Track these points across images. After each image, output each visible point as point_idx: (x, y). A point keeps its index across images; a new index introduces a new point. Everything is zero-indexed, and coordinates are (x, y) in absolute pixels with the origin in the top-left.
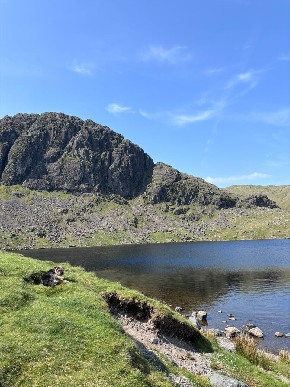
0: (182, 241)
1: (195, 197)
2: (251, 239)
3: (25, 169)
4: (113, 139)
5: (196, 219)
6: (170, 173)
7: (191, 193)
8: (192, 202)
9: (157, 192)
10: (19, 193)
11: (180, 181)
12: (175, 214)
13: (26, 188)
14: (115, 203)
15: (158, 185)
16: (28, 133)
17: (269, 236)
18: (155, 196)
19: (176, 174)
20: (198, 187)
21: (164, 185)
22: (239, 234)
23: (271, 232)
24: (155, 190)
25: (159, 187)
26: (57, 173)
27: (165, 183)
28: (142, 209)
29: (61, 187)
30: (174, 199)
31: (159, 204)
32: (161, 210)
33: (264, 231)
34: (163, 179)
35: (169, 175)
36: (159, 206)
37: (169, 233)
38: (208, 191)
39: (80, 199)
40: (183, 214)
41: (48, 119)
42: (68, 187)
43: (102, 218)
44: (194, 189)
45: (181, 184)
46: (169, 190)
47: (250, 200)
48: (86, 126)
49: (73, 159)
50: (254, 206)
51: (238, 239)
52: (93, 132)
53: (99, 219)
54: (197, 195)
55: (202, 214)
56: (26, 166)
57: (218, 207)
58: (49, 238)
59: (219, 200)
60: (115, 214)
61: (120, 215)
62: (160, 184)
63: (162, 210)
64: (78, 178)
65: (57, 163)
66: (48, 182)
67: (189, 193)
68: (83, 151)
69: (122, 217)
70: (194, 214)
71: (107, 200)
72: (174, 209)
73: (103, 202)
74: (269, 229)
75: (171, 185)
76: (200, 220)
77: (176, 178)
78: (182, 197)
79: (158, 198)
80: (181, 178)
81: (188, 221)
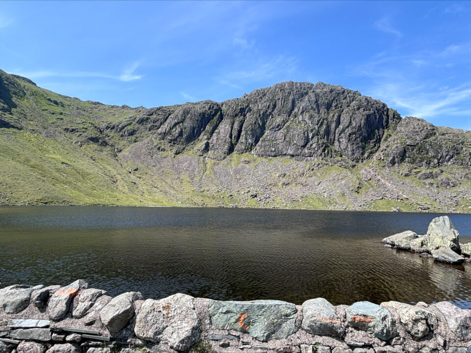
0: (414, 211)
1: (456, 156)
3: (254, 139)
4: (345, 98)
5: (452, 185)
6: (419, 128)
7: (448, 152)
8: (449, 163)
9: (397, 153)
10: (247, 160)
11: (434, 138)
12: (420, 178)
13: (255, 156)
14: (340, 166)
15: (399, 145)
16: (258, 106)
18: (394, 157)
19: (427, 129)
21: (407, 144)
24: (393, 150)
25: (399, 147)
26: (282, 140)
27: (409, 142)
28: (372, 173)
29: (285, 153)
30: (421, 161)
31: (398, 166)
32: (400, 174)
34: (407, 137)
35: (417, 132)
36: (398, 169)
37: (399, 200)
39: (302, 164)
40: (433, 178)
41: (277, 89)
42: (291, 153)
43: (320, 183)
44: (454, 146)
45: (434, 141)
46: (415, 149)
48: (314, 90)
49: (298, 125)
52: (321, 94)
53: (316, 184)
54: (459, 153)
55: (463, 178)
56: (255, 136)
58: (259, 199)
60: (336, 178)
61: (342, 179)
62: (402, 143)
63: (402, 174)
64: (302, 143)
65: (281, 131)
66: (273, 149)
67: (446, 152)
68: (307, 116)
69: (343, 182)
70: (449, 179)
71: (330, 164)
72: (419, 172)
73: (325, 166)
75: (418, 144)
76: (457, 187)
77: (427, 134)
78: (434, 157)
79: (396, 160)
80: (435, 134)
81: (437, 187)
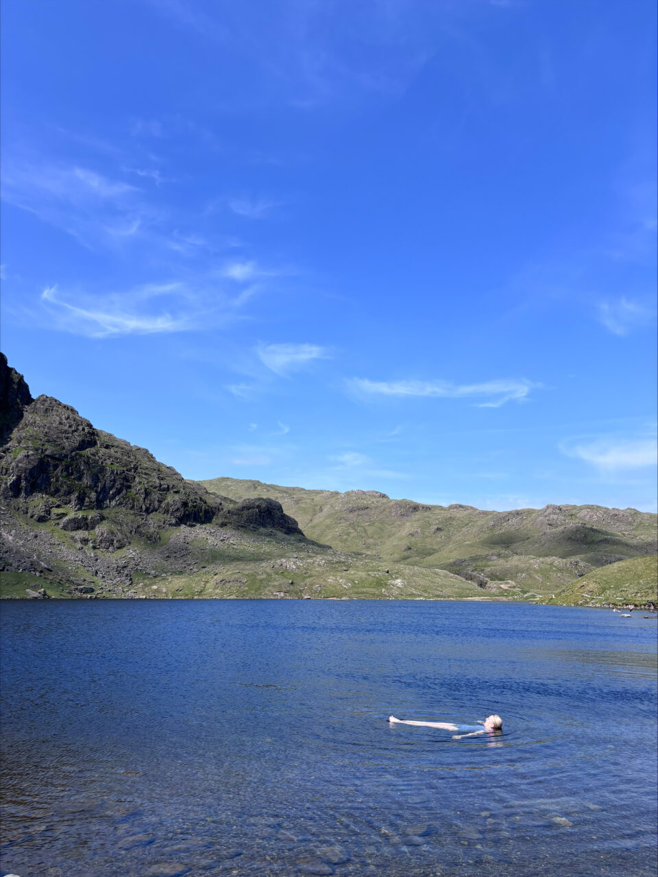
0: (69, 596)
1: (124, 492)
2: (232, 597)
5: (116, 544)
6: (70, 426)
7: (114, 481)
8: (113, 503)
9: (26, 469)
11: (93, 450)
12: (65, 528)
15: (31, 452)
17: (269, 591)
18: (19, 478)
19: (83, 430)
20: (136, 468)
21: (47, 453)
22: (208, 585)
23: (276, 583)
24: (20, 461)
25: (32, 457)
27: (50, 449)
30: (69, 493)
31: (25, 498)
32: (29, 515)
33: (261, 581)
34: (46, 438)
35: (66, 432)
36: (25, 505)
37: (38, 574)
38: (157, 481)
40: (87, 529)
44: (124, 472)
45: (93, 457)
46: (60, 468)
47: (246, 512)
50: (252, 525)
51: (205, 597)
54: (130, 487)
55: (133, 533)
57: (174, 521)
59: (179, 505)
62: (37, 450)
63: (32, 517)
67: (111, 481)
70: (113, 533)
72: (64, 515)
74: (274, 576)
75: (66, 456)
76: (125, 549)
77: (83, 441)
78: (91, 488)
79: (23, 484)
80: (95, 443)
81: (94, 548)
